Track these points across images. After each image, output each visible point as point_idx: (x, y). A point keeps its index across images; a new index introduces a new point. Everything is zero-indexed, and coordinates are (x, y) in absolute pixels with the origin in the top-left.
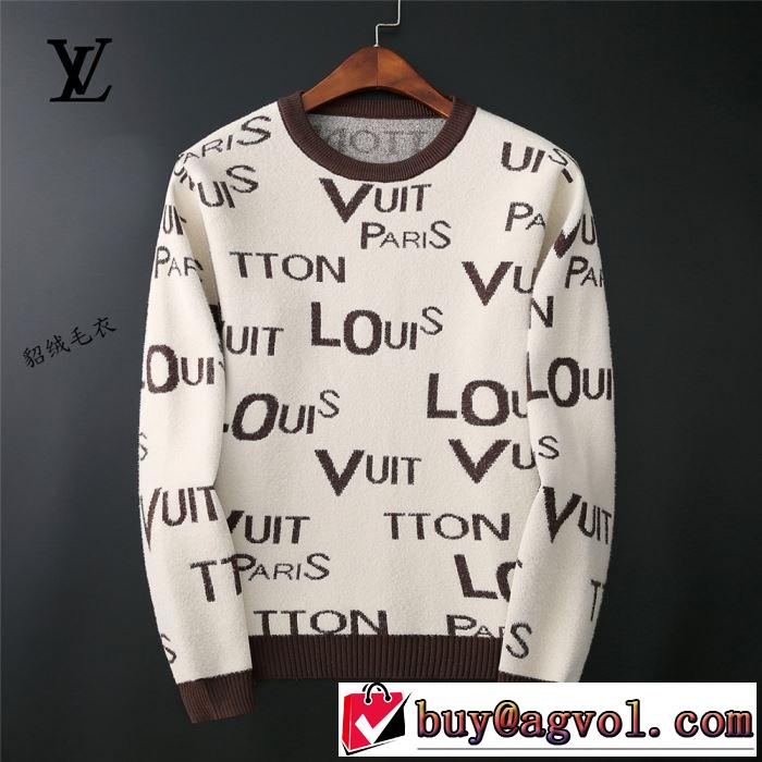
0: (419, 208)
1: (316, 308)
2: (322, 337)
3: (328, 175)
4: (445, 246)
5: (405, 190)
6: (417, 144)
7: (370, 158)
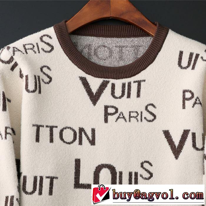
0: (138, 95)
1: (78, 162)
2: (80, 182)
3: (84, 75)
4: (153, 120)
5: (129, 84)
6: (136, 54)
7: (107, 63)
